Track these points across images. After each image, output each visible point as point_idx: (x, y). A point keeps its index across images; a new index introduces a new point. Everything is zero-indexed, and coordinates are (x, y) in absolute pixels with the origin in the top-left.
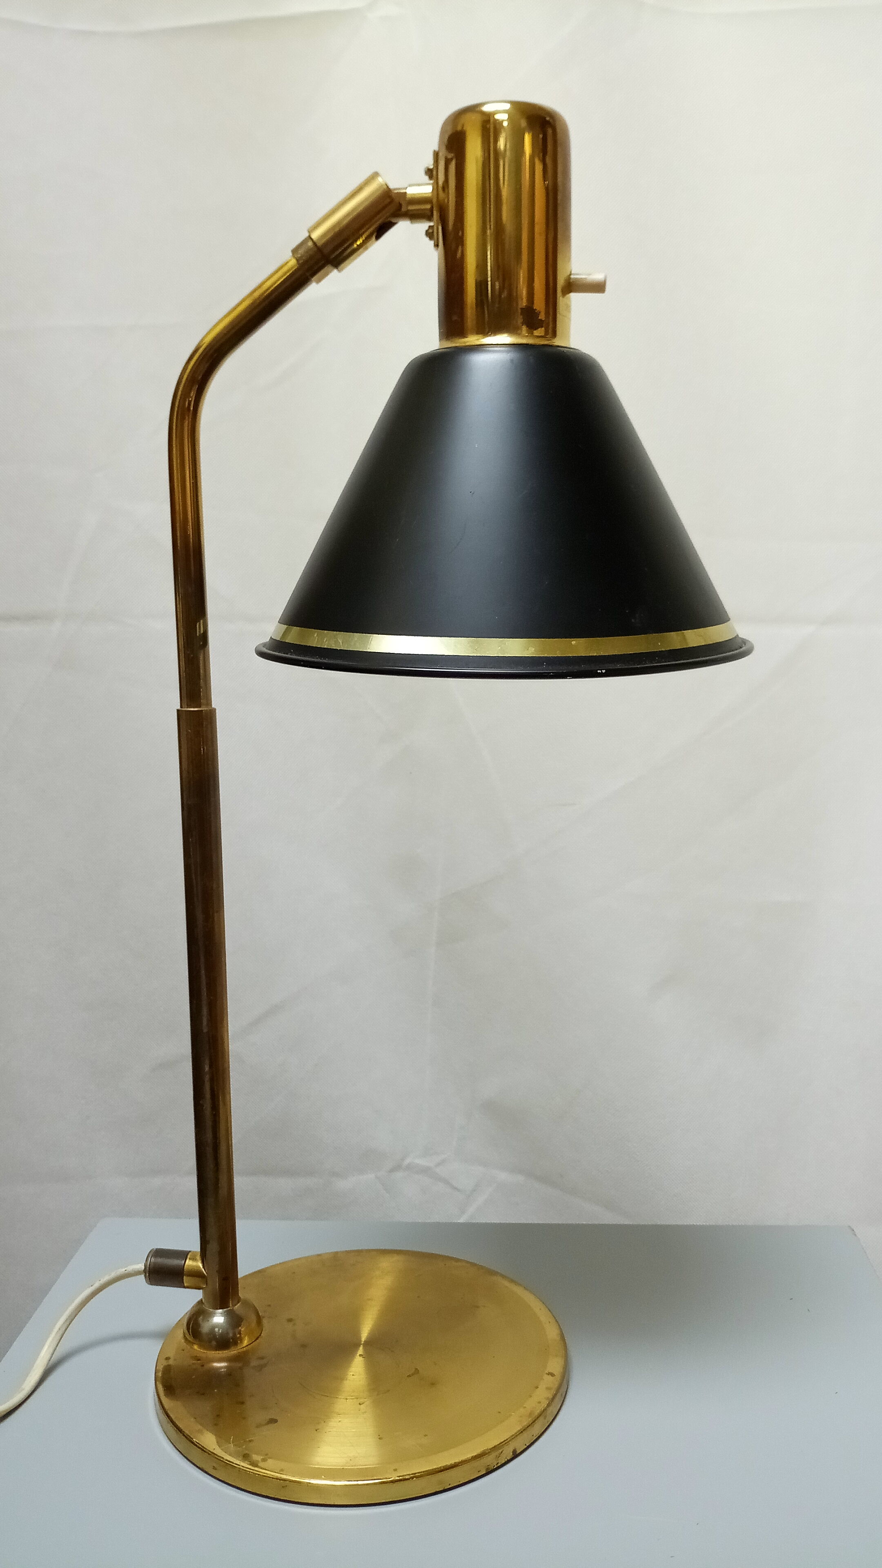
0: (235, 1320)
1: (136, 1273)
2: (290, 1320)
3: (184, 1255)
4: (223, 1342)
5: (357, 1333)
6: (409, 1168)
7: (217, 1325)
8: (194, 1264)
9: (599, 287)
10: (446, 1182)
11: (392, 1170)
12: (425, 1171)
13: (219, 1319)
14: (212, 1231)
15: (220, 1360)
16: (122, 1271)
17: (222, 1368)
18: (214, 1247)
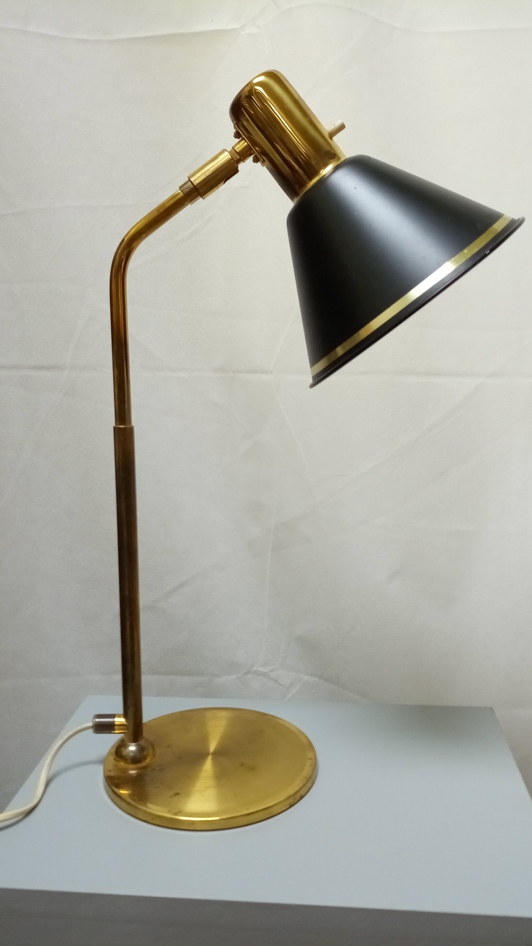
0: (141, 749)
1: (88, 728)
2: (168, 746)
3: (113, 716)
4: (135, 760)
5: (208, 748)
6: (255, 672)
7: (132, 752)
8: (120, 720)
9: (342, 127)
10: (275, 681)
11: (246, 674)
12: (264, 674)
13: (132, 748)
14: (130, 702)
15: (132, 770)
16: (79, 728)
17: (134, 774)
18: (131, 711)
